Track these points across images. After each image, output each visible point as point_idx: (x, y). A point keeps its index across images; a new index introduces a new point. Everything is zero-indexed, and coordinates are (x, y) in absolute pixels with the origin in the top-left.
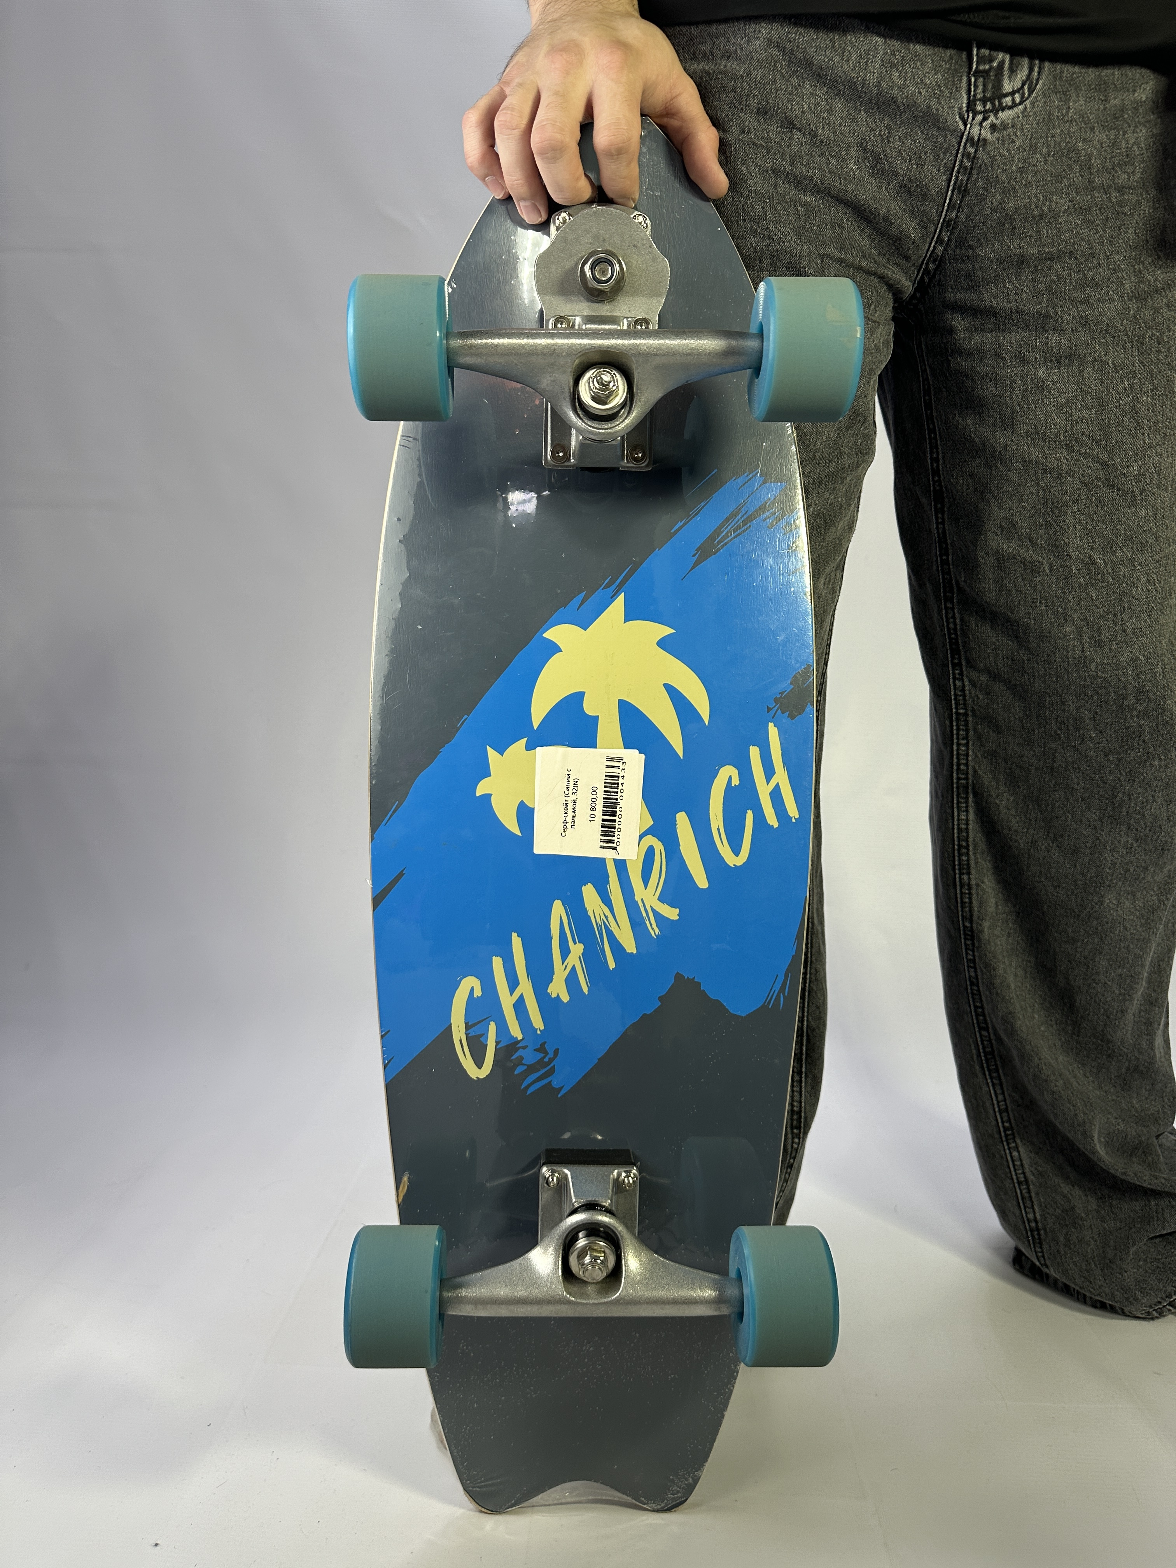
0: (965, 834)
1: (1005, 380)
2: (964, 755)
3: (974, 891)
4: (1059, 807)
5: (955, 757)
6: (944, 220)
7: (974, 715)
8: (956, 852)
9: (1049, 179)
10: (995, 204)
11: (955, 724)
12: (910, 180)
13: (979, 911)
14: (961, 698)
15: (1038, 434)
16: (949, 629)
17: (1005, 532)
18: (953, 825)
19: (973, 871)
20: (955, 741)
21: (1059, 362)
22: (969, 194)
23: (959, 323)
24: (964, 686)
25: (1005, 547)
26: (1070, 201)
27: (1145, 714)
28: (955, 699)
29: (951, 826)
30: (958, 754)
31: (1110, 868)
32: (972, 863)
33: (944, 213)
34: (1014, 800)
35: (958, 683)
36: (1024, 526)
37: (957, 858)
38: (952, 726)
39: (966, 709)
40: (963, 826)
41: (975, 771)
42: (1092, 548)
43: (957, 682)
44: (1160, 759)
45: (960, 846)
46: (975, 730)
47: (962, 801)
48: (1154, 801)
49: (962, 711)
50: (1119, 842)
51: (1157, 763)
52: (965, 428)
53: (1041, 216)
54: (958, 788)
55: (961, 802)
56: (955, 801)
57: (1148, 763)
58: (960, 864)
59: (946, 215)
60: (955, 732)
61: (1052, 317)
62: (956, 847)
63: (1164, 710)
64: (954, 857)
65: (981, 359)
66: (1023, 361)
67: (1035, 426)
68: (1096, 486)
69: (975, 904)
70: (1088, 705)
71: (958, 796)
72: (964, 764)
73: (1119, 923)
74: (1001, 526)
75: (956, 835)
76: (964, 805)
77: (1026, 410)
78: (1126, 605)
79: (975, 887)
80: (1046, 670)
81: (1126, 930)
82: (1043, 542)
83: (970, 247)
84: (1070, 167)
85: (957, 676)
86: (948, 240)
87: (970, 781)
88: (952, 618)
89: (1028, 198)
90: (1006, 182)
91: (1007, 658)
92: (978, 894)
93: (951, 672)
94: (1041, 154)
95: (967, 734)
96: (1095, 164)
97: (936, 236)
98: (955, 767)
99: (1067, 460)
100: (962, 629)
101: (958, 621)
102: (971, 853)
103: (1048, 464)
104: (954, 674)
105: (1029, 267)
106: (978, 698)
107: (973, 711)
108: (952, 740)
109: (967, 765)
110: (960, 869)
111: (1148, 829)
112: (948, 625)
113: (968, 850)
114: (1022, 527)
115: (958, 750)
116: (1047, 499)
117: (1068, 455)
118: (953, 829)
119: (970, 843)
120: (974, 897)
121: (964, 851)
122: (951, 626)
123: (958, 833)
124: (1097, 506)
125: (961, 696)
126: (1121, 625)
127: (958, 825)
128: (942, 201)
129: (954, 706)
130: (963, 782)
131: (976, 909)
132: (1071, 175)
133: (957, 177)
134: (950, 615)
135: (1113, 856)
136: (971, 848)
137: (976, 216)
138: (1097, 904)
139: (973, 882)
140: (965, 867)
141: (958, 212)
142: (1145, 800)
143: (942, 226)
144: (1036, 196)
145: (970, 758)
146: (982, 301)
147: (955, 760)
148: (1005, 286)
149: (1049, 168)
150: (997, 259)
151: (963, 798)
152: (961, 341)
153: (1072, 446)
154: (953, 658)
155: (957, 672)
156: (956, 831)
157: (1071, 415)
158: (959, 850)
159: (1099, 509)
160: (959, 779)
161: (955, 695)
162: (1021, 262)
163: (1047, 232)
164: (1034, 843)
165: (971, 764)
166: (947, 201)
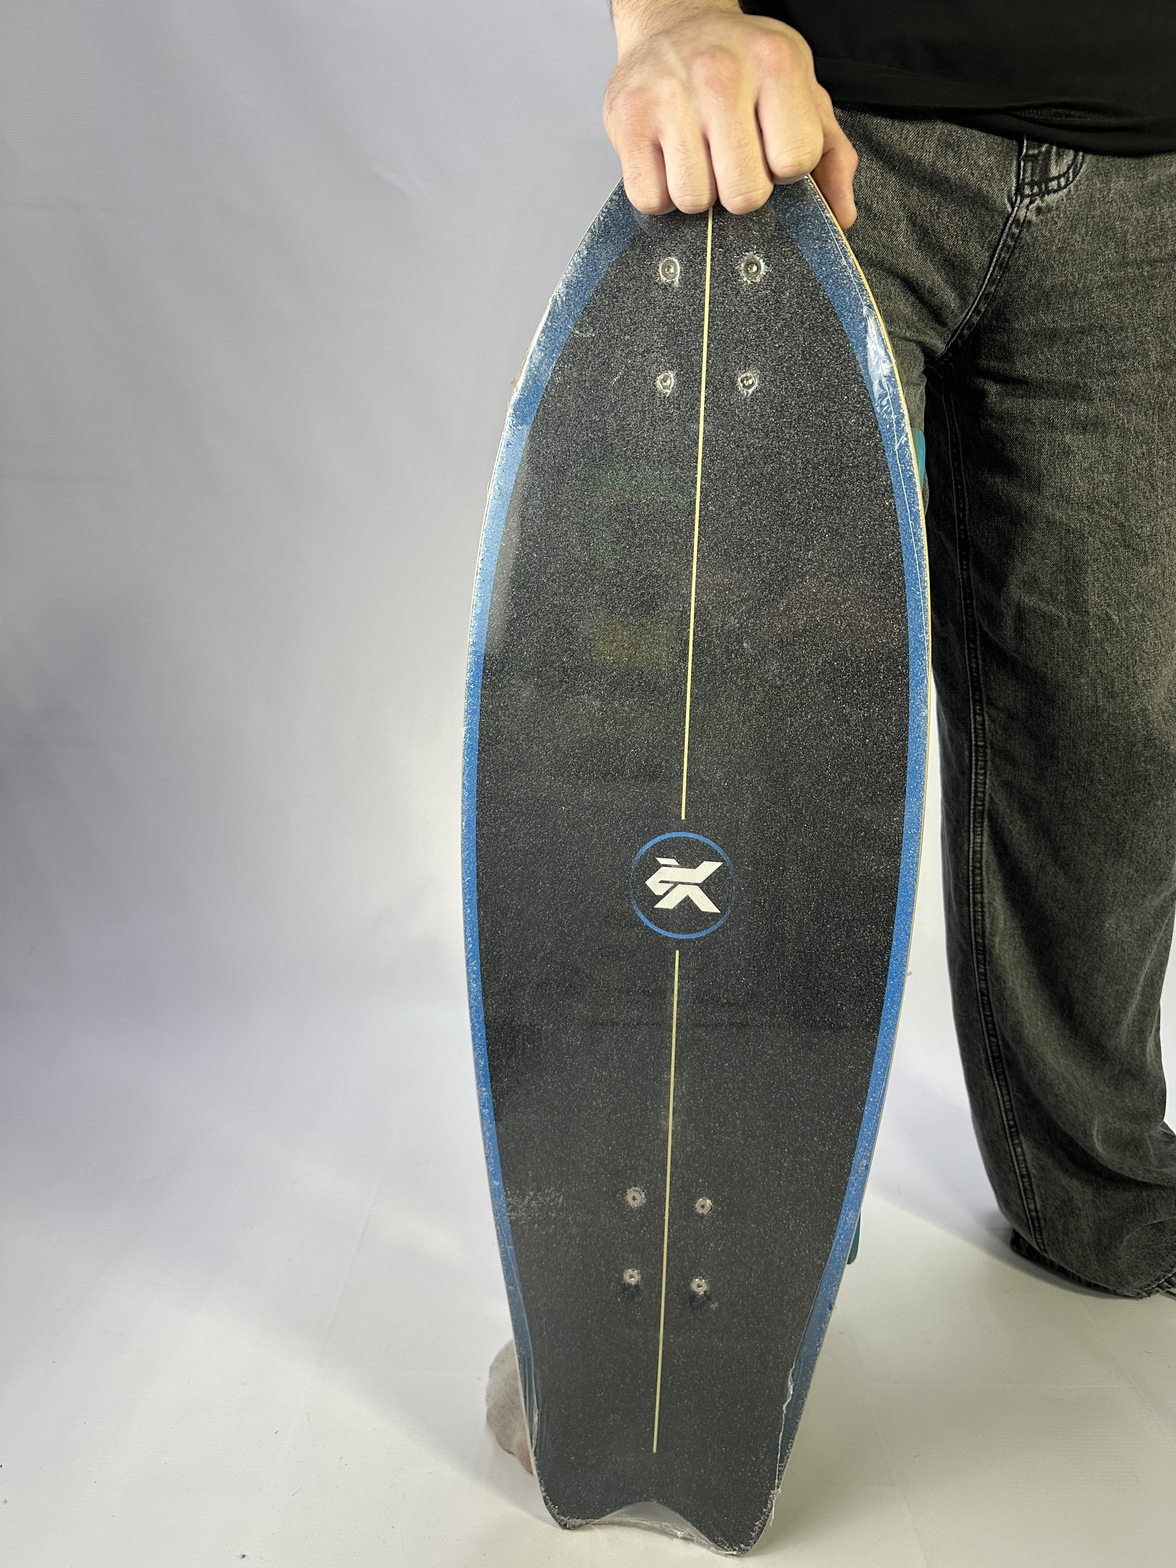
0: (978, 856)
1: (1034, 445)
2: (981, 784)
3: (986, 909)
4: (1067, 839)
5: (973, 785)
6: (983, 293)
7: (992, 748)
8: (970, 873)
9: (1084, 257)
10: (1033, 281)
11: (974, 755)
12: (955, 255)
13: (991, 928)
14: (980, 731)
15: (1062, 496)
16: (971, 668)
17: (1027, 586)
18: (969, 848)
19: (986, 891)
20: (974, 771)
21: (1084, 429)
22: (1009, 270)
23: (992, 389)
24: (984, 721)
25: (1027, 600)
26: (1104, 278)
27: (1152, 759)
28: (975, 732)
29: (966, 848)
30: (976, 782)
31: (1111, 897)
32: (985, 882)
33: (984, 287)
34: (1026, 828)
35: (979, 718)
36: (1045, 580)
37: (971, 879)
38: (971, 756)
39: (985, 742)
40: (978, 849)
41: (991, 798)
42: (1108, 605)
43: (977, 716)
44: (1163, 800)
45: (973, 867)
46: (993, 762)
47: (978, 825)
48: (1156, 836)
49: (981, 743)
50: (1121, 873)
51: (1160, 803)
52: (993, 486)
53: (1075, 293)
54: (974, 813)
55: (977, 827)
56: (971, 826)
57: (1152, 804)
58: (973, 885)
59: (985, 289)
60: (974, 762)
61: (1081, 388)
62: (971, 868)
63: (1168, 755)
64: (968, 877)
65: (1011, 423)
66: (1052, 427)
67: (1060, 489)
68: (1114, 546)
69: (987, 921)
70: (1098, 751)
71: (974, 821)
72: (981, 792)
73: (1118, 945)
74: (1024, 581)
75: (971, 857)
76: (980, 829)
77: (1052, 473)
78: (1138, 658)
79: (987, 905)
80: (1060, 716)
81: (1124, 951)
82: (1063, 598)
83: (1007, 320)
84: (1106, 245)
85: (978, 711)
86: (985, 311)
87: (986, 807)
88: (974, 658)
89: (1065, 276)
90: (1046, 261)
91: (1026, 700)
92: (990, 912)
93: (972, 707)
94: (1079, 234)
95: (985, 765)
96: (1130, 240)
97: (974, 307)
98: (973, 795)
99: (1089, 521)
100: (983, 669)
101: (980, 661)
102: (984, 873)
103: (1071, 524)
104: (974, 709)
105: (1061, 339)
106: (997, 733)
107: (992, 744)
108: (971, 770)
109: (984, 792)
110: (973, 889)
111: (1148, 861)
112: (970, 665)
113: (982, 870)
114: (1043, 583)
115: (976, 779)
116: (1069, 558)
117: (1089, 516)
118: (969, 851)
119: (983, 864)
120: (987, 915)
121: (978, 871)
122: (974, 665)
123: (973, 855)
124: (1114, 565)
125: (980, 729)
126: (1133, 677)
127: (974, 847)
128: (983, 276)
129: (973, 739)
130: (980, 808)
131: (988, 926)
132: (1107, 252)
133: (1000, 255)
134: (973, 655)
135: (1114, 885)
136: (984, 869)
137: (1015, 291)
138: (1097, 928)
139: (986, 901)
140: (979, 886)
141: (998, 286)
142: (1147, 837)
143: (980, 298)
144: (1072, 274)
145: (987, 786)
146: (1015, 371)
147: (973, 788)
148: (1037, 357)
149: (1086, 247)
150: (1032, 333)
151: (978, 823)
152: (993, 405)
153: (1093, 508)
154: (974, 695)
155: (978, 707)
156: (971, 853)
157: (1093, 479)
158: (973, 871)
159: (1116, 567)
160: (975, 805)
161: (975, 728)
162: (1053, 335)
163: (1080, 306)
164: (1042, 867)
165: (988, 792)
166: (988, 276)
